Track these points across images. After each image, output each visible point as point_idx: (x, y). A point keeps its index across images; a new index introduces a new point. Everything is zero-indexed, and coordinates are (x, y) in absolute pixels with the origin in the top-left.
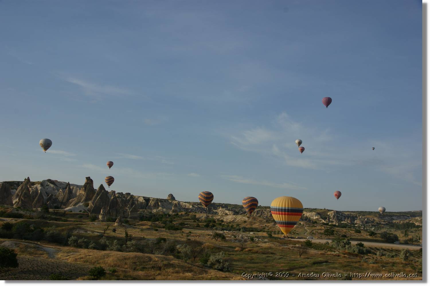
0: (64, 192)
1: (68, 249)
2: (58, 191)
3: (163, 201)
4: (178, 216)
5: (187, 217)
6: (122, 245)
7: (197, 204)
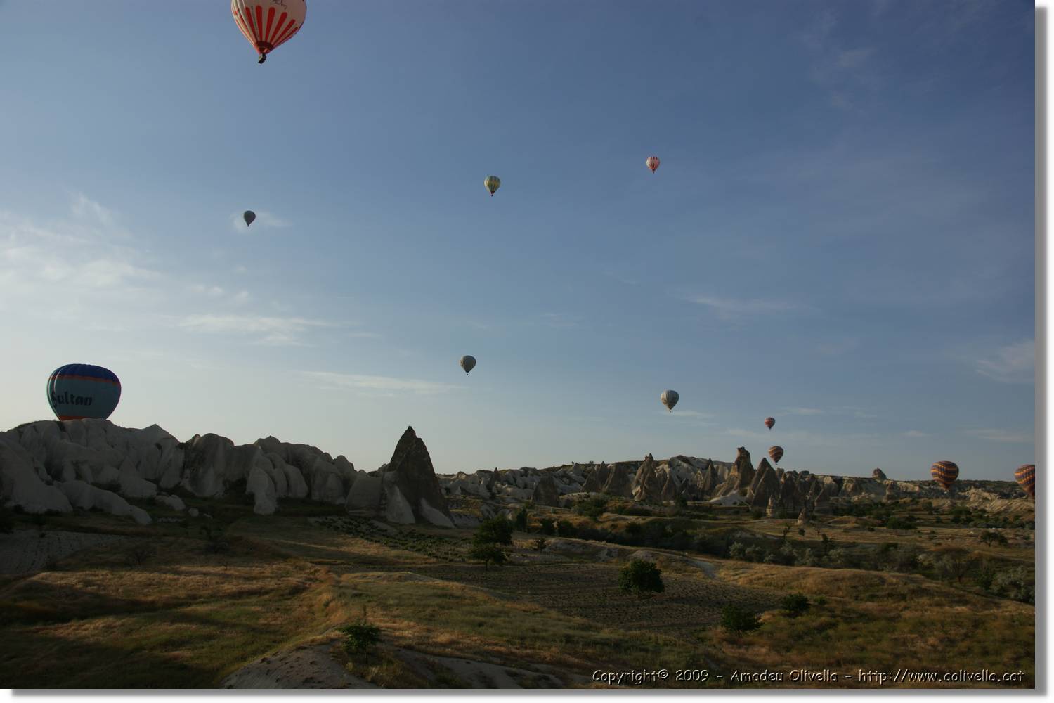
0: (704, 475)
1: (734, 564)
2: (696, 473)
3: (867, 481)
4: (900, 506)
5: (914, 507)
6: (819, 556)
7: (926, 484)
